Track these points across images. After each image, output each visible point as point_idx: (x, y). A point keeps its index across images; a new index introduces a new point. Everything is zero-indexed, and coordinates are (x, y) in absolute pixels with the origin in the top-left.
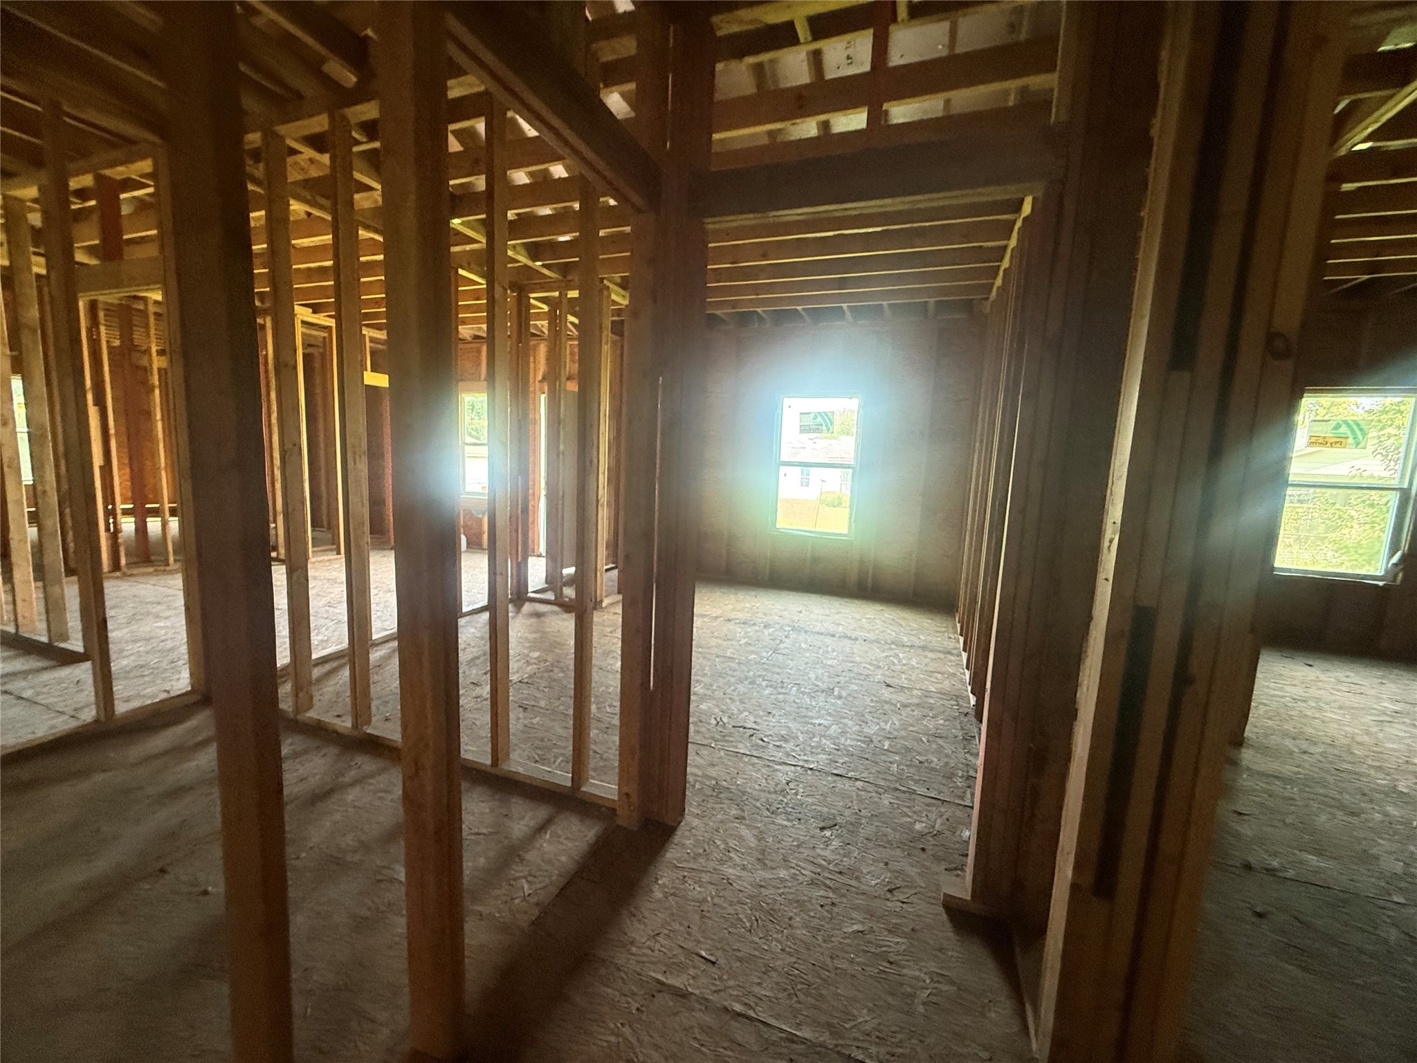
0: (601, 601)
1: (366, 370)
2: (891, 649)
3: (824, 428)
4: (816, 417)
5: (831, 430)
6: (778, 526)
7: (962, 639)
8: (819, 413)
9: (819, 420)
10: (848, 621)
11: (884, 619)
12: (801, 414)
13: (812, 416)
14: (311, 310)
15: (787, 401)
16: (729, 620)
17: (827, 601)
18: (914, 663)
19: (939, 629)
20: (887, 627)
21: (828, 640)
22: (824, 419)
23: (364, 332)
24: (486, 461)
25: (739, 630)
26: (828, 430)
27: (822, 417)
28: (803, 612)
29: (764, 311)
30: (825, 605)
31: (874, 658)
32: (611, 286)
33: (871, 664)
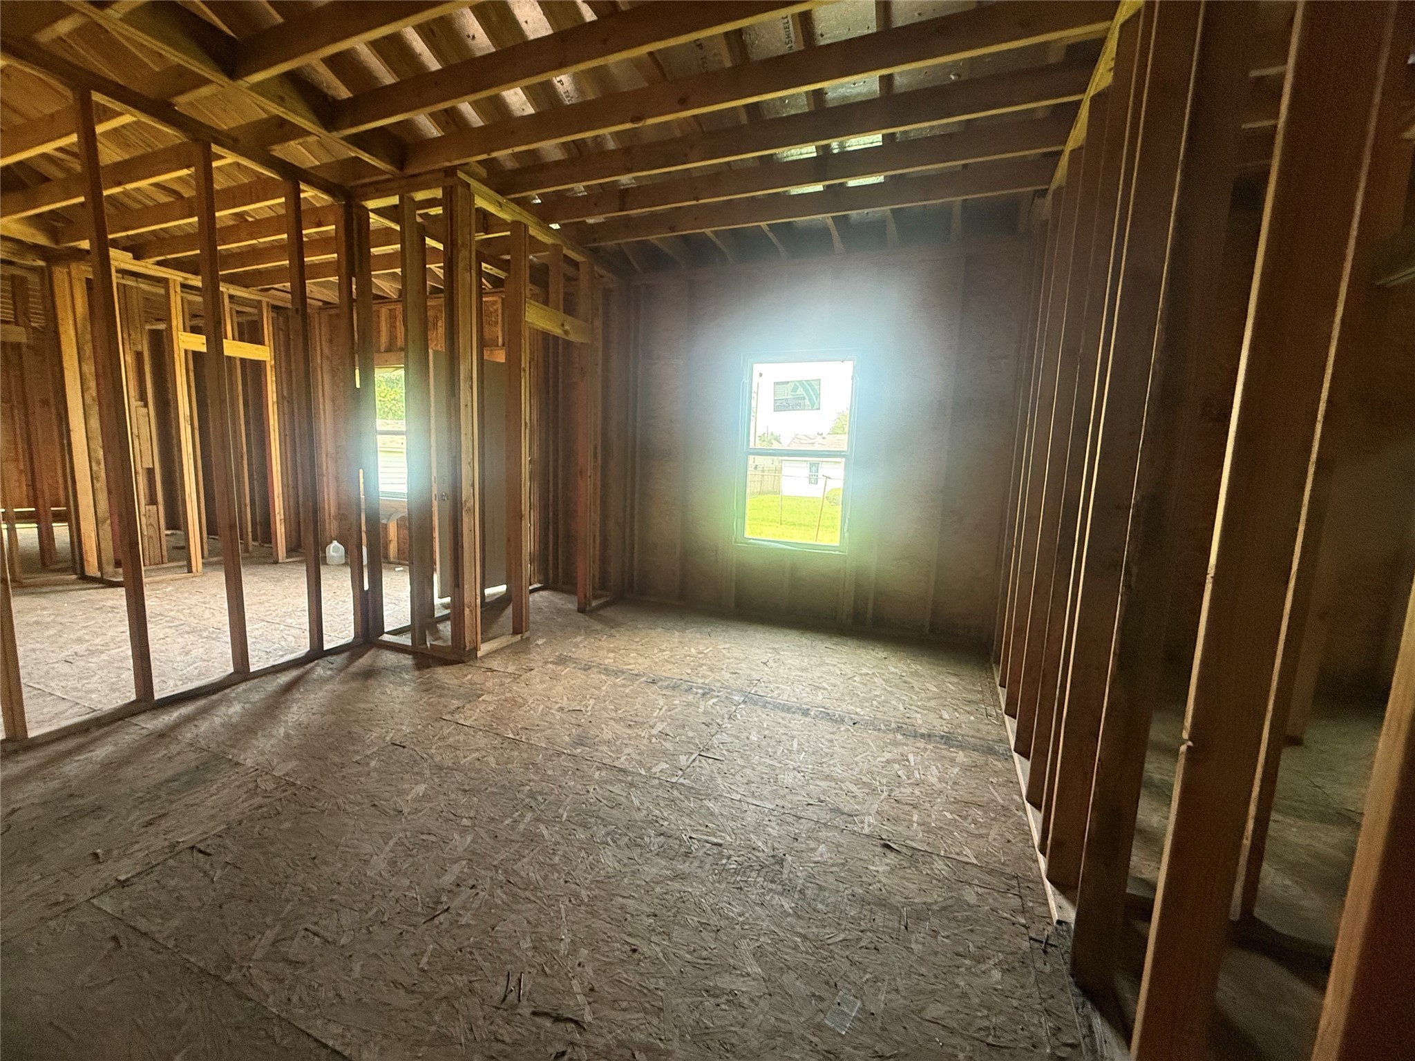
0: (476, 649)
1: (226, 338)
2: (895, 743)
3: (807, 402)
4: (795, 389)
5: (816, 406)
6: (747, 535)
7: (1011, 725)
8: (800, 382)
9: (800, 391)
10: (832, 681)
11: (887, 676)
12: (776, 384)
13: (790, 387)
14: (130, 255)
15: (758, 368)
16: (654, 682)
17: (809, 643)
18: (934, 780)
19: (970, 697)
20: (891, 693)
21: (798, 722)
22: (807, 391)
23: (221, 289)
24: (405, 455)
25: (661, 702)
26: (813, 406)
27: (804, 388)
28: (771, 663)
29: (715, 233)
30: (804, 650)
31: (866, 766)
32: (474, 183)
33: (858, 782)
